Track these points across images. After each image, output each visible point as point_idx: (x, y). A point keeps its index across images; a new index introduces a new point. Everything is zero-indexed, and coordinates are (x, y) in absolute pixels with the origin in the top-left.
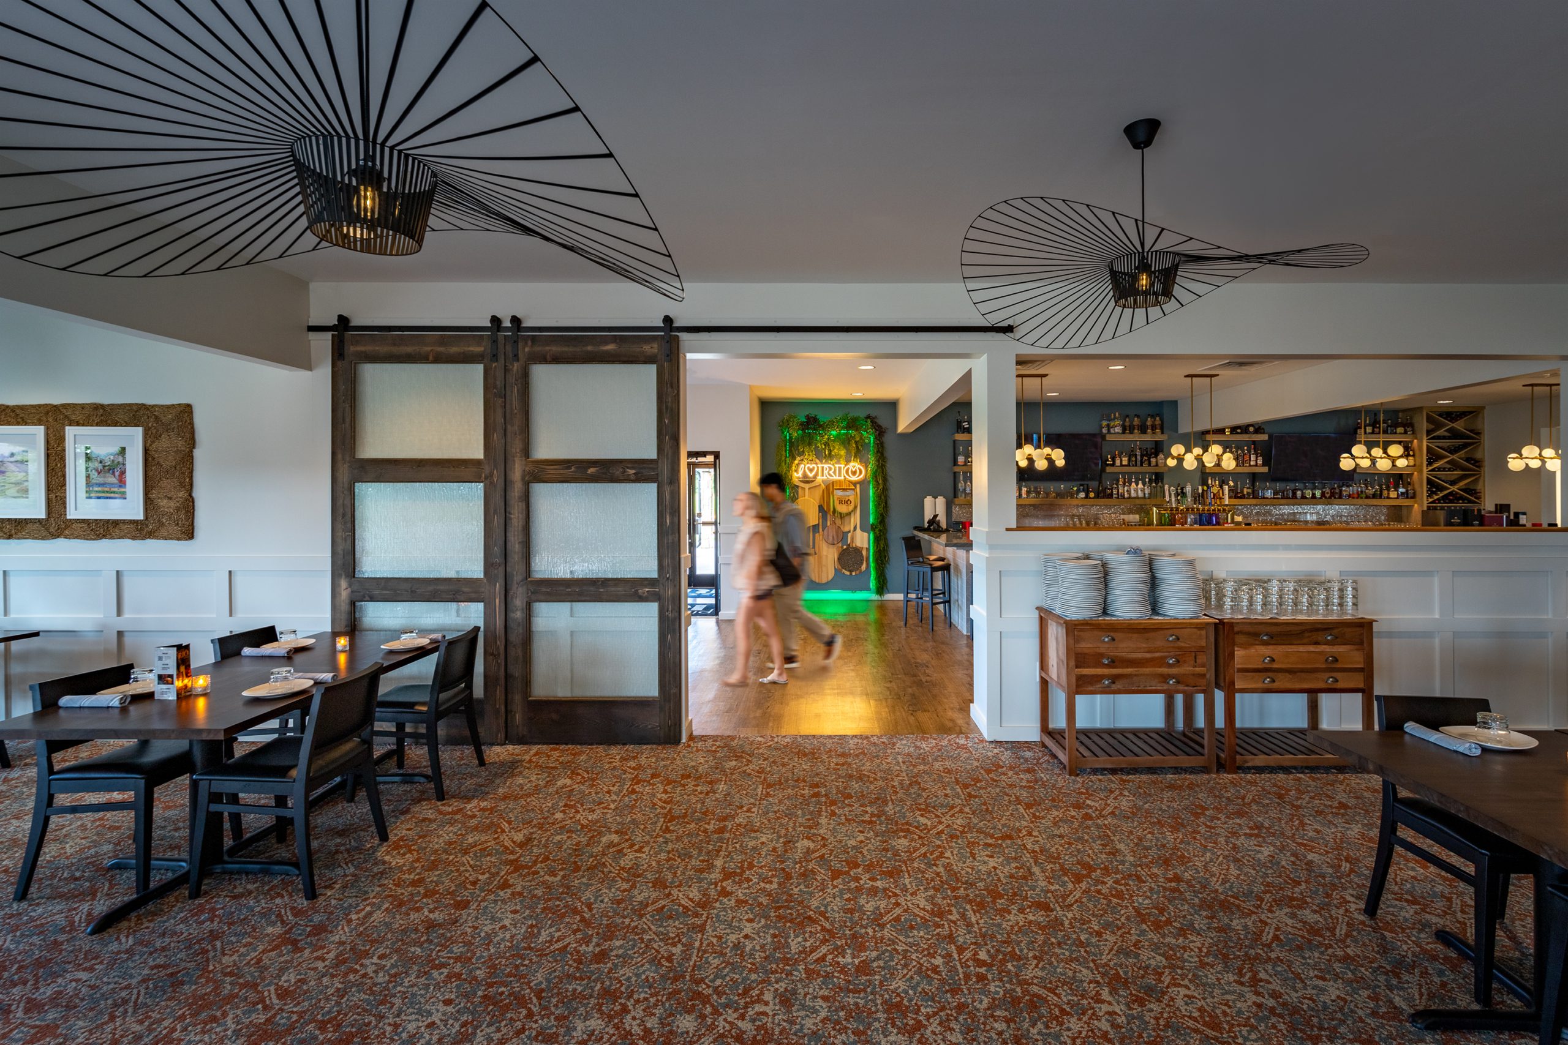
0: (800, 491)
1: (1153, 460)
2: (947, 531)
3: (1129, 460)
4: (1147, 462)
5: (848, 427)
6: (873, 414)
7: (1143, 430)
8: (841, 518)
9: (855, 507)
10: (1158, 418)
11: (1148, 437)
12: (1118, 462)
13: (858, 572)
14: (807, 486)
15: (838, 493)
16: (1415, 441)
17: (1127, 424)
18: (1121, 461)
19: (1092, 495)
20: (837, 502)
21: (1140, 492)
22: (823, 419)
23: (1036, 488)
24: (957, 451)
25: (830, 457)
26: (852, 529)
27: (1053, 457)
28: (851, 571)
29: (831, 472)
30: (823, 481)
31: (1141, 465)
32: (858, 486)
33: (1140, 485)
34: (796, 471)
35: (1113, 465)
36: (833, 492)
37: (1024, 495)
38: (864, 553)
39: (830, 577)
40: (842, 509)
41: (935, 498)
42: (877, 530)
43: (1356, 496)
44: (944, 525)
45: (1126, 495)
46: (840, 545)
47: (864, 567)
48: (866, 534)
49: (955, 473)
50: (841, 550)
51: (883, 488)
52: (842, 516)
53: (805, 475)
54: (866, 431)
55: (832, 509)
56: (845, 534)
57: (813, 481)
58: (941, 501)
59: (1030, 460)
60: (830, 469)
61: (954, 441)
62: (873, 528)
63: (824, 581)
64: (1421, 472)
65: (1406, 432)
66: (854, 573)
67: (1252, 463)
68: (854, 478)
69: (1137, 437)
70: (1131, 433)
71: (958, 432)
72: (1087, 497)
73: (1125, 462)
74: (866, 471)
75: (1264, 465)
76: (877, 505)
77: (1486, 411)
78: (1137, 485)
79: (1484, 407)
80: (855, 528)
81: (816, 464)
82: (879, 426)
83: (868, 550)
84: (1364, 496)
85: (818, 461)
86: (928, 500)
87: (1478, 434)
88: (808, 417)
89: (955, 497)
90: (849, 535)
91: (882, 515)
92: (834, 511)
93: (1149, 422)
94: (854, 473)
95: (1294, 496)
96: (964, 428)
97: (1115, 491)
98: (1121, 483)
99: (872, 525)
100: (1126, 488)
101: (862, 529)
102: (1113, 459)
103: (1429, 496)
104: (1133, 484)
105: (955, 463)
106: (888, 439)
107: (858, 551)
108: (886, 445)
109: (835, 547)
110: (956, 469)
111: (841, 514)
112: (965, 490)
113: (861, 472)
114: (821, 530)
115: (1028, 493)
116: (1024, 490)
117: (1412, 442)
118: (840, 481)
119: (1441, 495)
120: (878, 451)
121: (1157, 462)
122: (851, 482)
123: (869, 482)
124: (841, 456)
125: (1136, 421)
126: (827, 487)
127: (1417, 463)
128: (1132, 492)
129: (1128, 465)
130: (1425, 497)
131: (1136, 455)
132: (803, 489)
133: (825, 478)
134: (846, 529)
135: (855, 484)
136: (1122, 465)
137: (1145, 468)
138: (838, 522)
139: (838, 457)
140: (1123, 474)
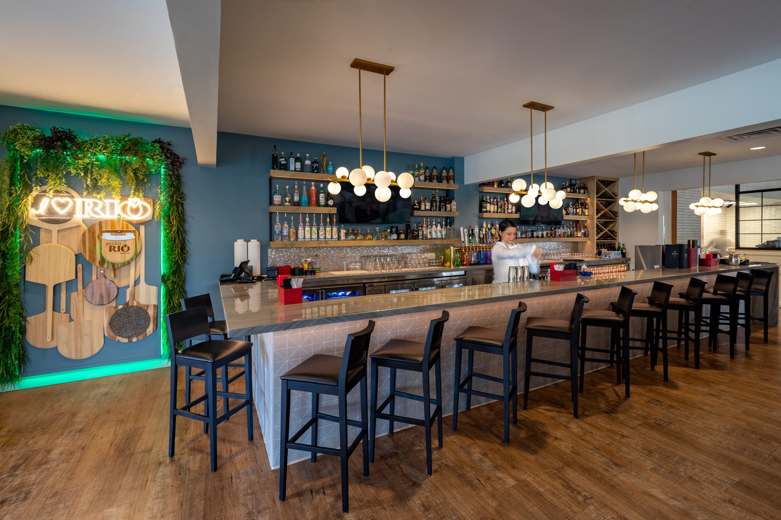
0: (42, 235)
1: (448, 206)
2: (260, 279)
3: (432, 206)
4: (444, 208)
5: (125, 151)
6: (165, 139)
7: (440, 180)
8: (115, 270)
9: (137, 255)
10: (451, 171)
11: (444, 186)
12: (423, 207)
13: (141, 337)
14: (55, 228)
15: (107, 237)
16: (589, 199)
17: (428, 174)
18: (425, 205)
19: (403, 236)
20: (105, 250)
21: (439, 234)
22: (82, 137)
23: (353, 230)
24: (273, 191)
25: (95, 188)
26: (132, 282)
27: (400, 183)
28: (130, 338)
29: (97, 209)
30: (84, 221)
31: (440, 210)
32: (142, 228)
33: (439, 228)
34: (35, 204)
35: (419, 209)
36: (100, 237)
37: (343, 238)
38: (151, 312)
39: (96, 350)
40: (116, 258)
41: (248, 241)
42: (169, 282)
43: (562, 235)
44: (257, 272)
45: (429, 236)
46: (114, 304)
47: (150, 329)
48: (154, 289)
49: (271, 214)
50: (113, 311)
51: (178, 231)
52: (115, 267)
53: (50, 211)
54: (152, 158)
55: (98, 258)
56: (120, 291)
57: (65, 221)
58: (254, 245)
59: (371, 187)
60: (96, 205)
61: (271, 179)
62: (164, 279)
63: (86, 354)
64: (592, 219)
65: (584, 193)
66: (134, 340)
67: (510, 211)
68: (136, 218)
69: (435, 185)
70: (431, 181)
71: (274, 168)
72: (398, 238)
73: (428, 207)
74: (154, 209)
75: (516, 212)
76: (171, 251)
77: (619, 181)
78: (437, 227)
79: (619, 179)
80: (137, 282)
81: (72, 197)
82: (173, 154)
83: (157, 307)
84: (566, 235)
85: (74, 193)
86: (239, 245)
87: (616, 196)
88: (55, 131)
89: (271, 240)
90: (129, 291)
91: (176, 262)
92: (103, 261)
93: (444, 173)
94: (135, 211)
95: (532, 236)
96: (281, 165)
97: (420, 233)
98: (425, 225)
99: (163, 277)
100: (429, 230)
101: (148, 282)
102: (419, 203)
103: (597, 234)
104: (434, 226)
105: (271, 202)
106: (185, 172)
107: (141, 311)
108: (183, 179)
109: (105, 308)
110: (273, 209)
111: (113, 265)
112: (281, 232)
113: (145, 209)
114: (80, 286)
115: (347, 235)
116: (343, 232)
117: (586, 199)
118: (112, 221)
119: (601, 234)
120: (172, 185)
121: (451, 207)
122: (131, 222)
123: (159, 223)
124: (114, 189)
125: (435, 173)
126: (91, 230)
127: (590, 214)
128: (434, 233)
129: (430, 210)
130: (595, 236)
131: (436, 201)
132: (49, 232)
133: (86, 216)
134: (123, 284)
135: (137, 225)
136: (426, 210)
137: (443, 213)
138: (110, 274)
139: (109, 191)
140: (427, 217)
